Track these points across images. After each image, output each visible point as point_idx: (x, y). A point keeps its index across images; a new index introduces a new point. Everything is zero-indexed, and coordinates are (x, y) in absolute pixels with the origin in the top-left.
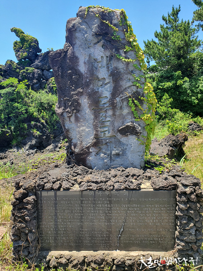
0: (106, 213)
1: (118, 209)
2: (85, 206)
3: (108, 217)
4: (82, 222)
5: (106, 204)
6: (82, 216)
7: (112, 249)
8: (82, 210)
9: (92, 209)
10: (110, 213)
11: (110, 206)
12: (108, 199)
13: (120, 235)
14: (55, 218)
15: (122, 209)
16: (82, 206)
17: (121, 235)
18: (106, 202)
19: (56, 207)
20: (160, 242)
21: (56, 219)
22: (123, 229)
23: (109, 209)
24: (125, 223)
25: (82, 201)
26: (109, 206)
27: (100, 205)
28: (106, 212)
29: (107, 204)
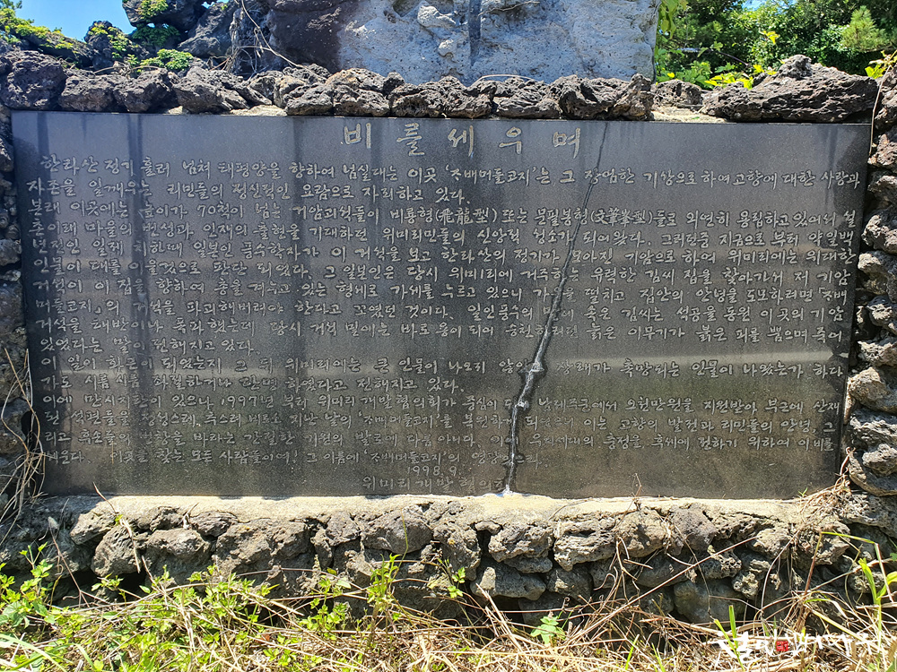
0: (445, 267)
1: (515, 236)
2: (318, 217)
3: (456, 292)
4: (298, 316)
5: (443, 205)
6: (298, 281)
7: (477, 487)
8: (300, 244)
9: (362, 234)
10: (466, 265)
11: (471, 216)
12: (456, 172)
13: (525, 398)
14: (135, 291)
15: (542, 242)
16: (298, 219)
17: (529, 398)
18: (442, 194)
19: (138, 223)
20: (755, 442)
21: (141, 295)
22: (543, 361)
23: (460, 237)
24: (552, 324)
25: (298, 184)
26: (463, 218)
27: (410, 211)
28: (446, 255)
29: (453, 205)
